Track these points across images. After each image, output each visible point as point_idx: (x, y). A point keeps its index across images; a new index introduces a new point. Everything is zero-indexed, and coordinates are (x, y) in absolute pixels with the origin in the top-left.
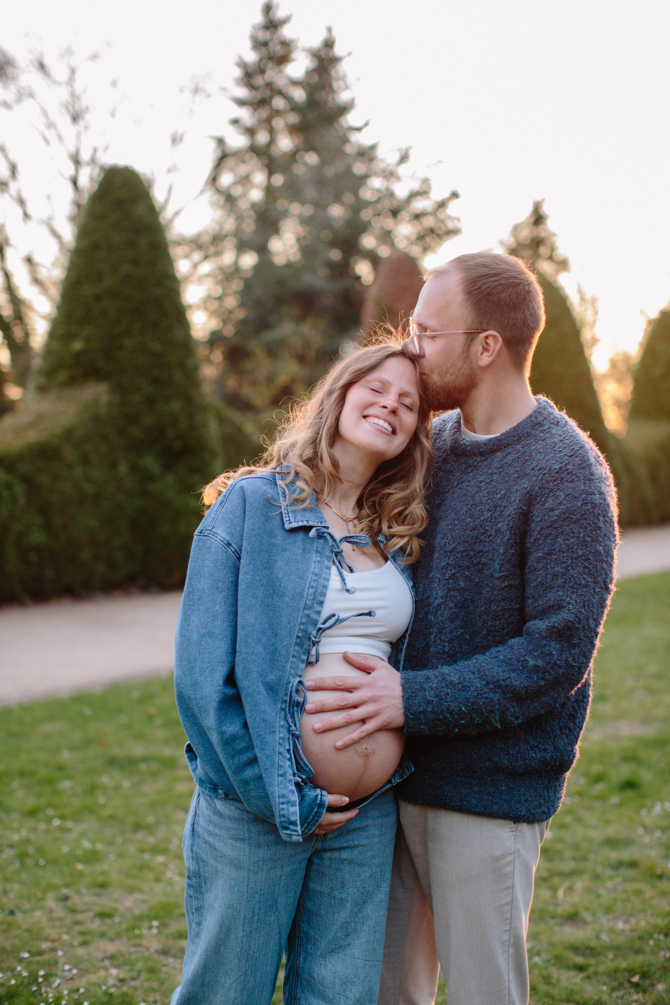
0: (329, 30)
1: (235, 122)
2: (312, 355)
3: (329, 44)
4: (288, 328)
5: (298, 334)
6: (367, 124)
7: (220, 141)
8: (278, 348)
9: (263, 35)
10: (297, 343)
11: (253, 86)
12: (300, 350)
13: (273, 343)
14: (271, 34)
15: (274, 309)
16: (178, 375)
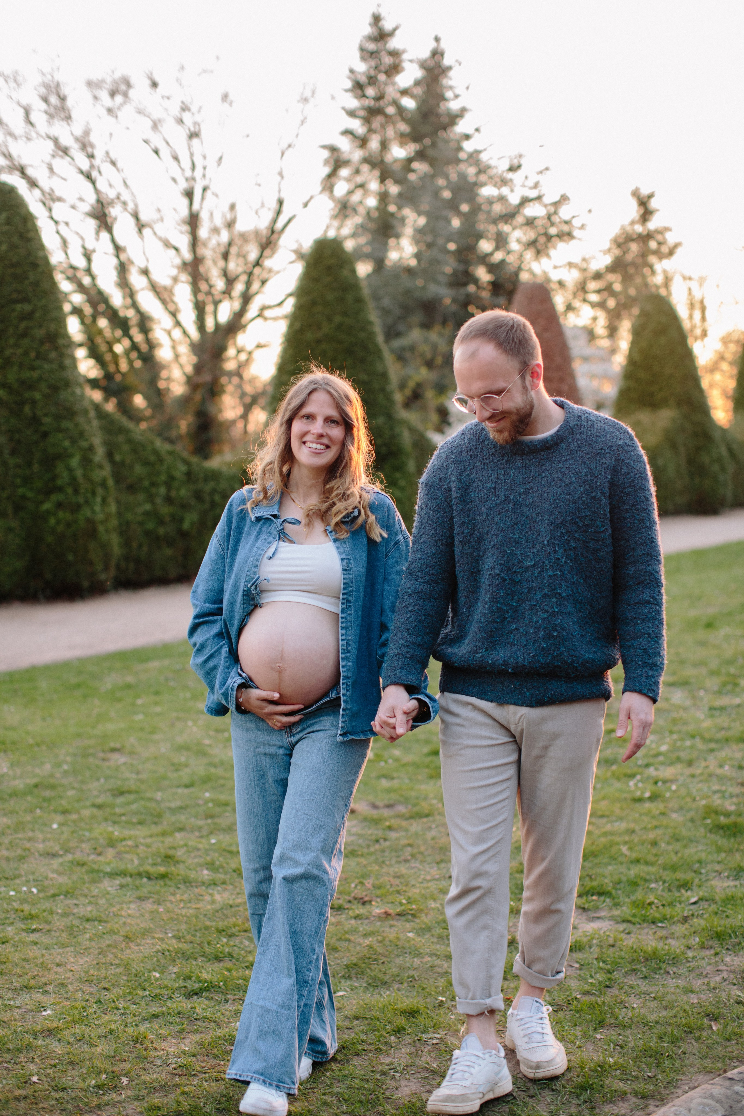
0: (437, 39)
1: (348, 132)
3: (437, 54)
4: (416, 335)
5: (427, 341)
6: (477, 130)
7: (333, 149)
8: (408, 355)
9: (371, 46)
10: (425, 349)
11: (364, 96)
12: (428, 356)
13: (403, 349)
14: (380, 45)
15: (402, 318)
16: (381, 398)
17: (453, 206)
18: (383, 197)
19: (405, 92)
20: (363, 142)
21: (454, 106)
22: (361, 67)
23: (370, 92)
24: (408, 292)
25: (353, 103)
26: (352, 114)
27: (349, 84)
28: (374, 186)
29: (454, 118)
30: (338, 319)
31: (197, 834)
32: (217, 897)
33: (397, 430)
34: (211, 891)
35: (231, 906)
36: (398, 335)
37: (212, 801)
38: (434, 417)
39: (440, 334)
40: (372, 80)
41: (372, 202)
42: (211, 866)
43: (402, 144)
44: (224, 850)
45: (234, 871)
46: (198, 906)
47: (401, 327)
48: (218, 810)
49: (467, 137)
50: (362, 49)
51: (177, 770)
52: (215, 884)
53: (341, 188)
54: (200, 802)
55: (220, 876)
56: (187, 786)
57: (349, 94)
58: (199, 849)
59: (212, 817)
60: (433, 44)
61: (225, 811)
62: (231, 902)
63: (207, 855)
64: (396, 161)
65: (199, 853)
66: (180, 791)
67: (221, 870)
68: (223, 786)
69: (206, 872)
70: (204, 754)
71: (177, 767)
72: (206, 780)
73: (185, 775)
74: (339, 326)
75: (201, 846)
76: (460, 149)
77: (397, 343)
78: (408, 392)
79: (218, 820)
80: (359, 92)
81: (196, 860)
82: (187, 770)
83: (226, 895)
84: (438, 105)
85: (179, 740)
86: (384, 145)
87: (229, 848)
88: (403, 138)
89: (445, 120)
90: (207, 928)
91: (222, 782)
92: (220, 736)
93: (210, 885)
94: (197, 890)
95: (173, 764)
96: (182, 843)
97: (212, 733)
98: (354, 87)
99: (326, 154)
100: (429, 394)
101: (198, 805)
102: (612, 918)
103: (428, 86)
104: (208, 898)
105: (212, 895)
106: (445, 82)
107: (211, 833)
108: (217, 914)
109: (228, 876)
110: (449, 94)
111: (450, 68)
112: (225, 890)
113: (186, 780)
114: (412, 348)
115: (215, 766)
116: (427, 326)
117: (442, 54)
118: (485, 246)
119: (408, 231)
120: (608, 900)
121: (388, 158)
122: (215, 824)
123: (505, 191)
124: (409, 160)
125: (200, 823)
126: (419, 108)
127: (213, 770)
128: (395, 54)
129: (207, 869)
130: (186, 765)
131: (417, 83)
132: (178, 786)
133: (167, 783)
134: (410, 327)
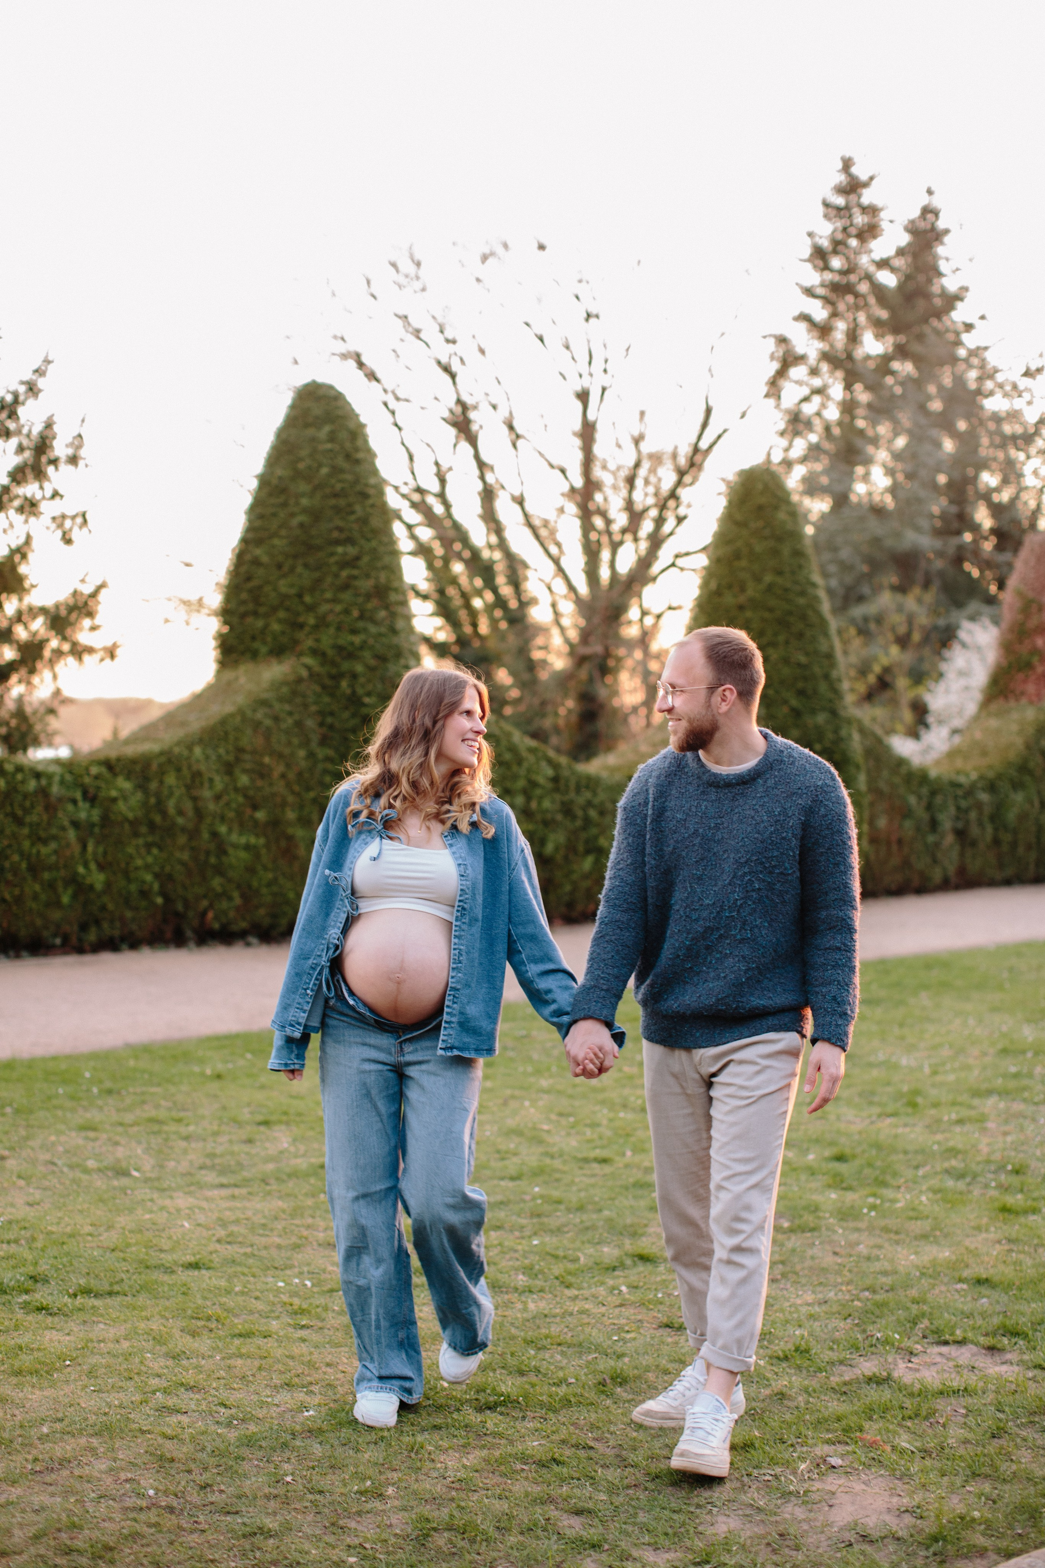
0: (930, 193)
1: (803, 318)
2: (916, 637)
4: (885, 600)
5: (900, 609)
6: (983, 317)
7: (782, 340)
8: (872, 626)
9: (840, 201)
10: (897, 620)
11: (826, 267)
12: (902, 630)
13: (866, 619)
14: (853, 198)
15: (868, 577)
16: (823, 687)
17: (945, 423)
18: (848, 407)
19: (883, 264)
20: (823, 330)
21: (950, 283)
22: (825, 230)
23: (836, 263)
24: (876, 541)
25: (813, 278)
26: (809, 292)
27: (807, 252)
28: (837, 391)
29: (952, 300)
30: (768, 578)
31: (517, 1234)
32: (532, 1306)
33: (843, 733)
34: (523, 1299)
35: (546, 1316)
36: (861, 599)
37: (542, 1197)
38: (908, 716)
39: (919, 601)
40: (838, 245)
41: (833, 414)
42: (528, 1270)
43: (878, 336)
44: (548, 1254)
45: (557, 1278)
46: (506, 1313)
47: (866, 590)
48: (547, 1208)
49: (969, 327)
50: (826, 205)
51: (503, 1159)
52: (530, 1291)
53: (791, 393)
54: (527, 1198)
55: (539, 1283)
56: (512, 1179)
57: (809, 266)
58: (516, 1251)
59: (539, 1216)
60: (925, 200)
61: (556, 1210)
62: (546, 1312)
63: (526, 1258)
64: (868, 357)
65: (517, 1255)
66: (503, 1183)
67: (540, 1276)
68: (557, 1180)
69: (521, 1277)
70: (540, 1142)
71: (503, 1155)
72: (538, 1172)
73: (512, 1165)
74: (770, 588)
75: (520, 1247)
76: (958, 343)
77: (858, 611)
78: (872, 679)
79: (545, 1220)
80: (820, 263)
81: (511, 1263)
82: (515, 1160)
83: (542, 1304)
84: (929, 281)
85: (511, 1123)
86: (853, 337)
87: (553, 1252)
88: (880, 327)
89: (938, 302)
90: (513, 1338)
91: (557, 1176)
92: (564, 1121)
93: (524, 1292)
94: (506, 1297)
95: (498, 1152)
96: (496, 1242)
97: (553, 1117)
98: (811, 255)
99: (771, 345)
100: (902, 682)
101: (524, 1201)
102: (1021, 1363)
103: (915, 256)
104: (519, 1306)
105: (525, 1303)
106: (940, 250)
107: (535, 1234)
108: (527, 1324)
109: (548, 1283)
110: (943, 266)
111: (947, 231)
112: (542, 1298)
113: (512, 1171)
114: (879, 620)
115: (552, 1157)
116: (901, 589)
117: (936, 213)
118: (989, 479)
119: (882, 455)
120: (1021, 1342)
121: (859, 353)
122: (542, 1224)
123: (1018, 404)
124: (886, 359)
125: (524, 1221)
126: (901, 287)
127: (548, 1161)
128: (872, 211)
129: (524, 1273)
130: (515, 1154)
131: (900, 252)
132: (502, 1179)
133: (488, 1173)
134: (877, 590)
